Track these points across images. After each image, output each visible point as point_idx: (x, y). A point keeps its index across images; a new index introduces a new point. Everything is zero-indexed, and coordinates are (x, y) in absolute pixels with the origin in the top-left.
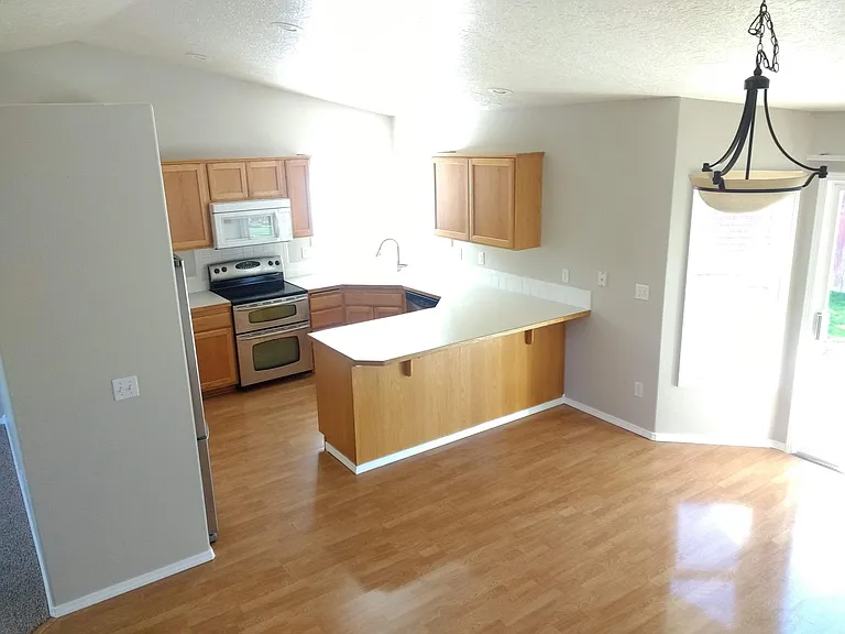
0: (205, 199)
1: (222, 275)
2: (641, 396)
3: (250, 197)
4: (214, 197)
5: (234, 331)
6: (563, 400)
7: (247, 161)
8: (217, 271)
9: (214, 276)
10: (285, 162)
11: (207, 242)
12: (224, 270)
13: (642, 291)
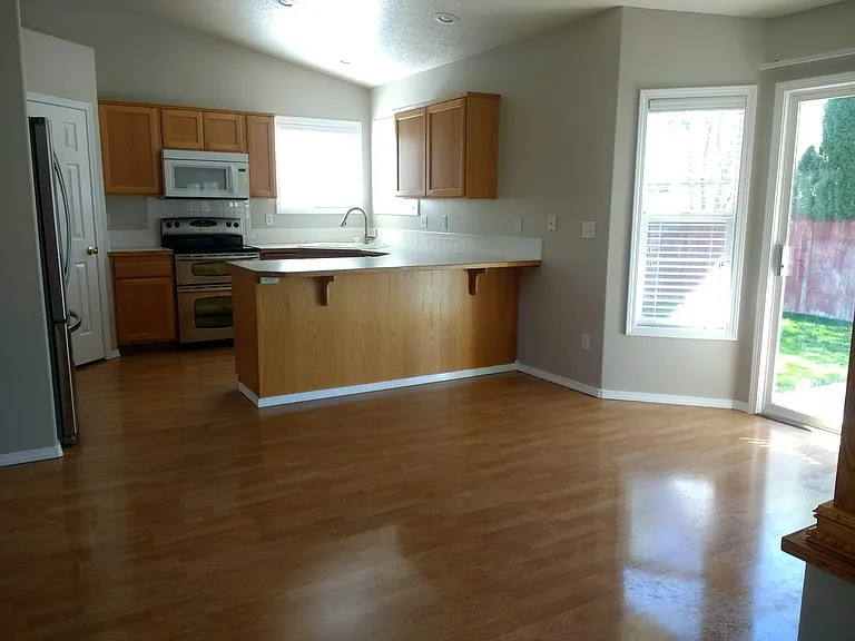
0: (156, 145)
1: (174, 230)
2: (587, 348)
3: (206, 149)
4: (167, 143)
5: (175, 281)
6: (515, 366)
7: (204, 111)
8: (169, 226)
9: (166, 230)
10: (247, 115)
11: (156, 189)
12: (177, 225)
13: (588, 228)
